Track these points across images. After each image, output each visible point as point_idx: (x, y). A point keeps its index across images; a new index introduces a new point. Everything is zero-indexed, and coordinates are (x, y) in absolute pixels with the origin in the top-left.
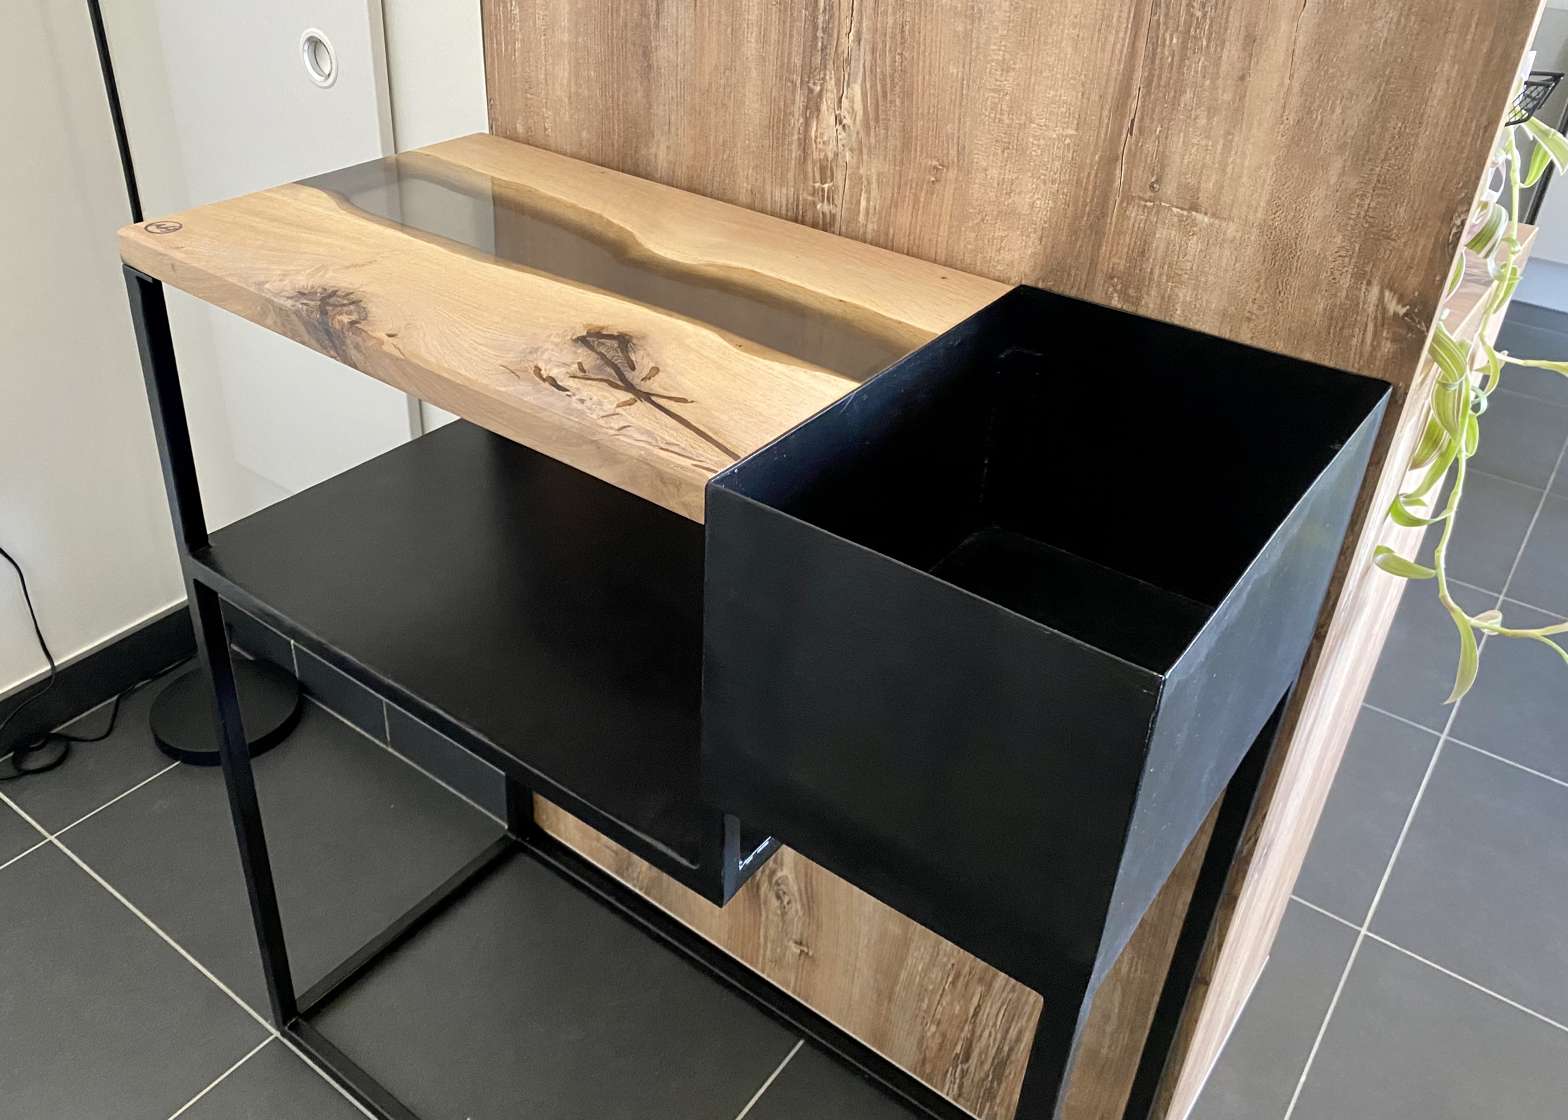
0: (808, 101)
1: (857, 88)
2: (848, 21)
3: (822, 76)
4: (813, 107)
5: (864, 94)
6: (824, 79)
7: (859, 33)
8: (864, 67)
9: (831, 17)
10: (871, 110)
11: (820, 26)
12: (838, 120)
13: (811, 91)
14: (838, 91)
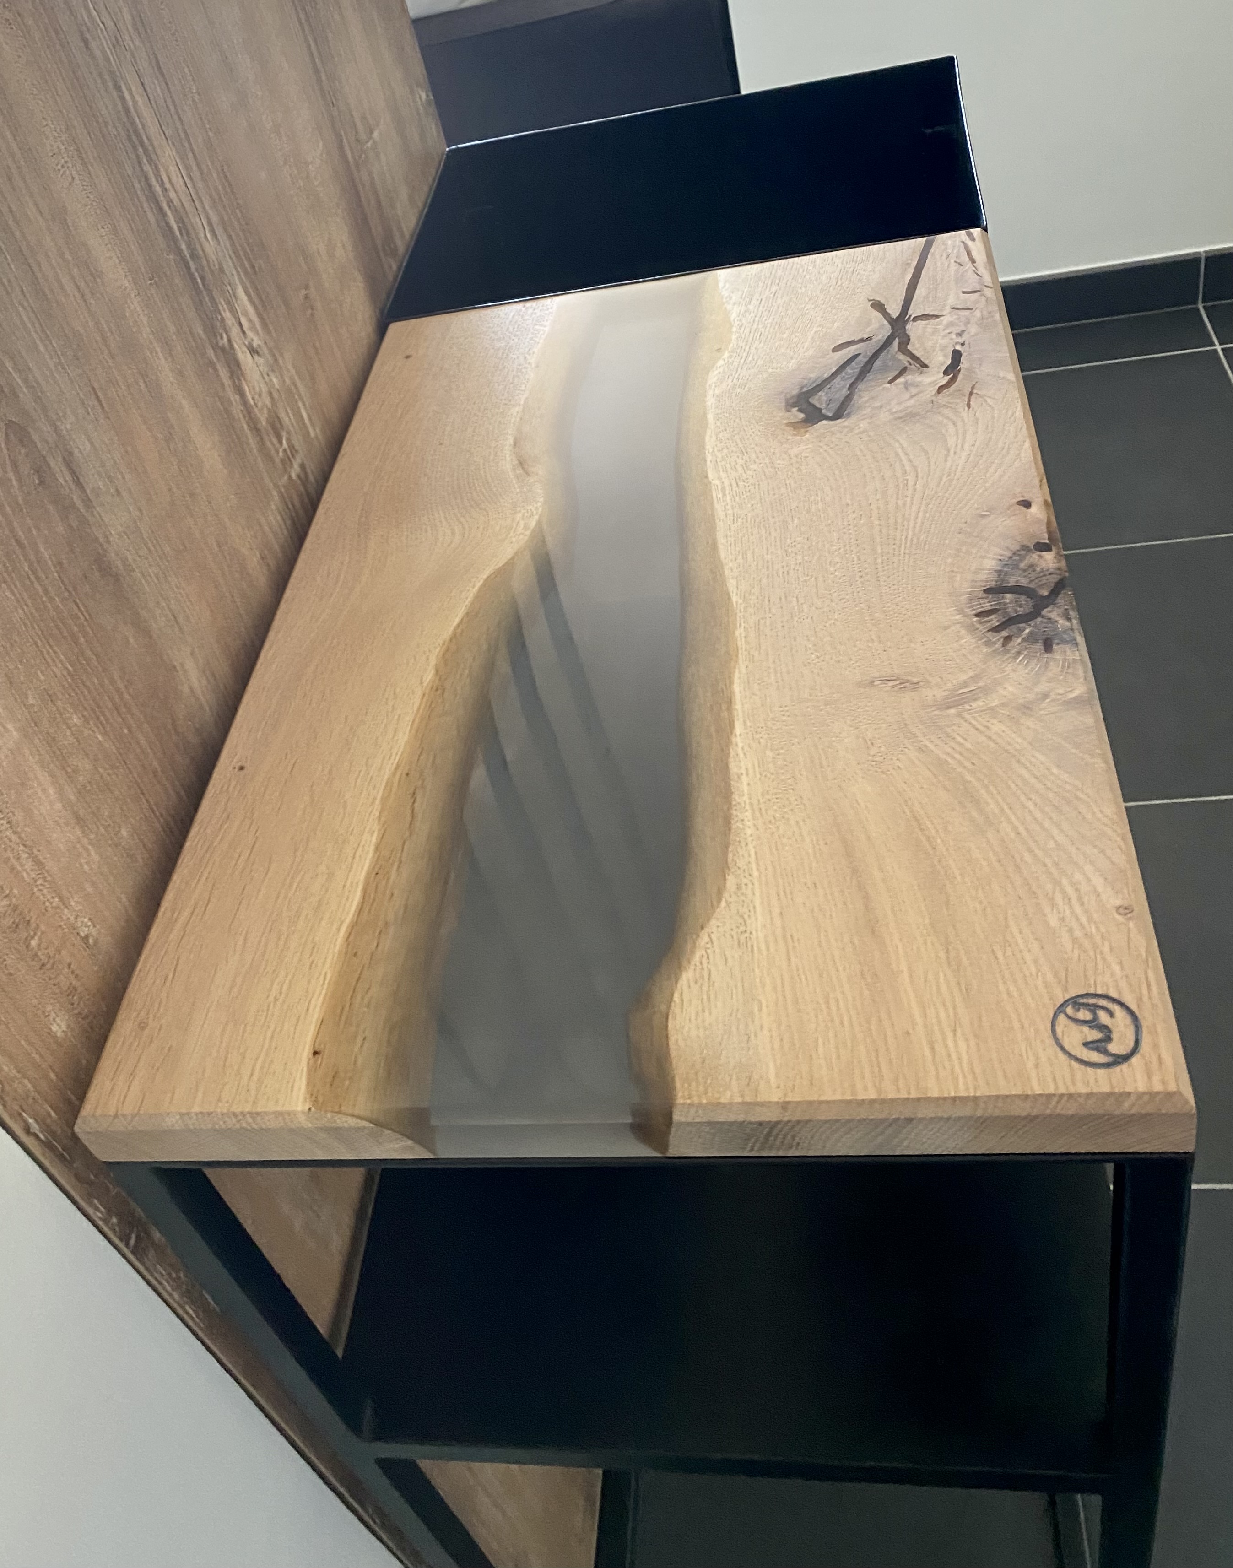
0: (229, 367)
1: (240, 292)
2: (198, 219)
3: (219, 317)
4: (235, 368)
5: (247, 292)
6: (223, 320)
7: (210, 223)
8: (230, 257)
9: (188, 233)
10: (257, 301)
11: (188, 256)
12: (253, 351)
13: (223, 349)
14: (235, 318)
